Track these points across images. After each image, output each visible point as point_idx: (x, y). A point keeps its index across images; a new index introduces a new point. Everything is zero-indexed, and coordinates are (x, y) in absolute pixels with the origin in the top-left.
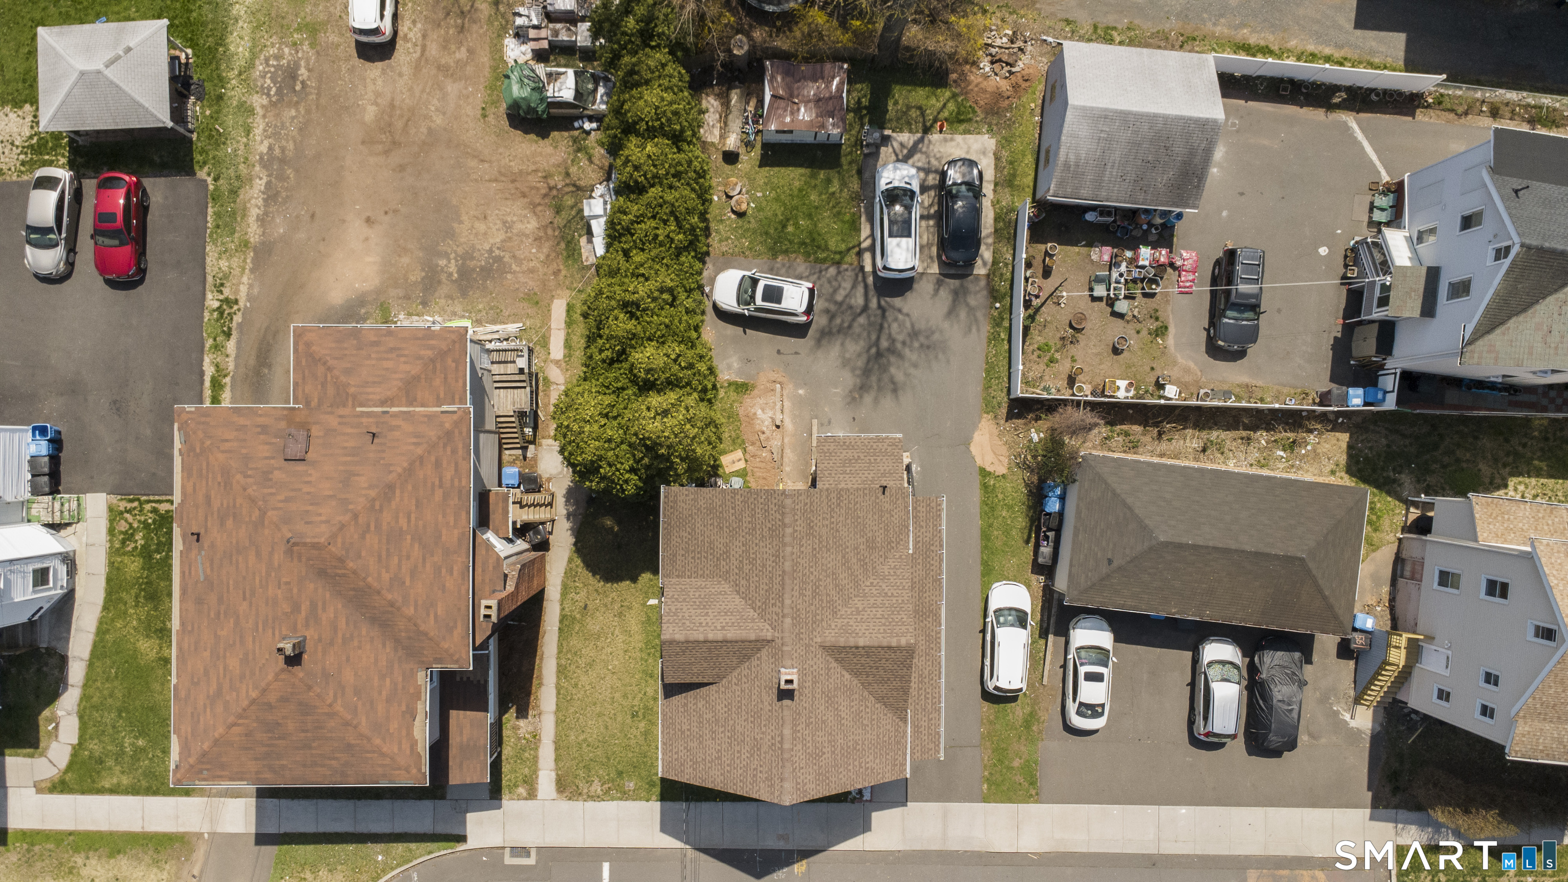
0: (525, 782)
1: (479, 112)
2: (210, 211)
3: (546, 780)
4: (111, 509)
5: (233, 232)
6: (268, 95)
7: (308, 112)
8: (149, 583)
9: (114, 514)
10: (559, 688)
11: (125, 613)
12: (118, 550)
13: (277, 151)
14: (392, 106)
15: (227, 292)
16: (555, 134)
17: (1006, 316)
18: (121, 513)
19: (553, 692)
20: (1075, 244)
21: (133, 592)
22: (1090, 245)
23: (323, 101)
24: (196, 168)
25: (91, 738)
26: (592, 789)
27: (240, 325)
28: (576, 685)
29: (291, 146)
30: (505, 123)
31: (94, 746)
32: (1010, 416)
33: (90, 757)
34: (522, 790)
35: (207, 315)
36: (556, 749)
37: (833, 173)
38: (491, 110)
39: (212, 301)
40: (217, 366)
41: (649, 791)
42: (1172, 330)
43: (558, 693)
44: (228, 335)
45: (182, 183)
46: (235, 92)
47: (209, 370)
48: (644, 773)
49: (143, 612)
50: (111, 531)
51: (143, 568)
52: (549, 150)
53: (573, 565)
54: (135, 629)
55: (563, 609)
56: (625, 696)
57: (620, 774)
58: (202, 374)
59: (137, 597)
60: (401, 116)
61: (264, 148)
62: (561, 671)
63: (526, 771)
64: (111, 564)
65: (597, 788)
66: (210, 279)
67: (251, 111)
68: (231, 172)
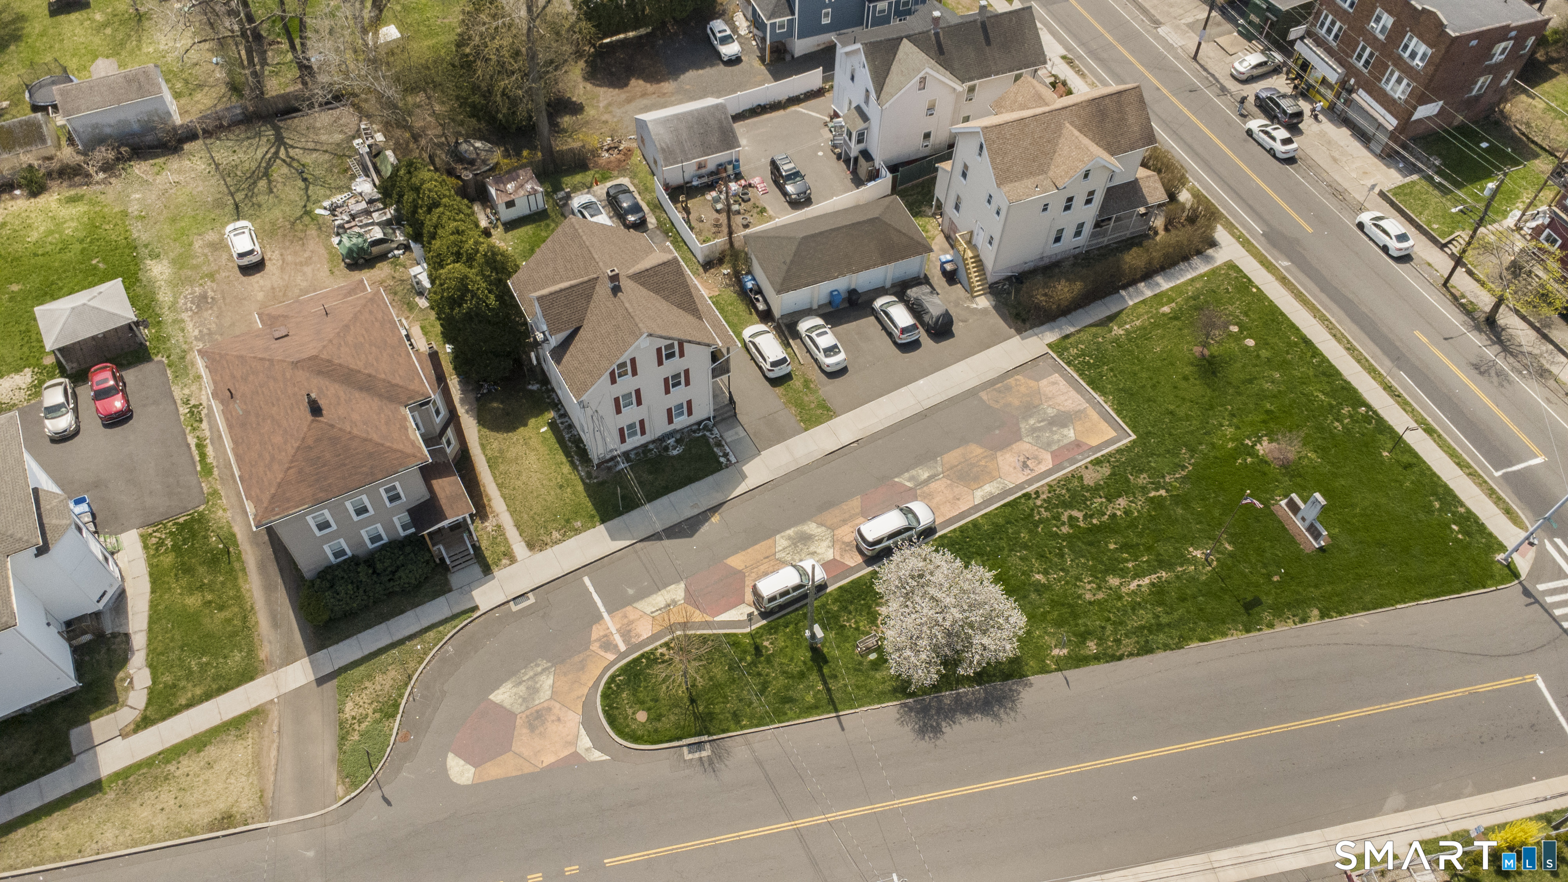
0: (505, 555)
1: (328, 273)
2: (169, 372)
3: (519, 548)
4: (142, 536)
5: (188, 375)
6: (191, 310)
7: (220, 308)
8: (183, 564)
9: (144, 538)
10: (504, 497)
11: (170, 589)
12: (154, 555)
13: (205, 331)
14: (273, 288)
15: (192, 402)
16: (379, 265)
17: (677, 236)
18: (151, 534)
19: (502, 500)
20: (696, 197)
21: (172, 574)
22: (703, 195)
23: (228, 301)
24: (153, 357)
25: (163, 674)
26: (554, 537)
27: (206, 415)
28: (514, 489)
29: (214, 326)
30: (347, 271)
31: (168, 678)
32: (706, 270)
33: (165, 688)
34: (505, 561)
35: (182, 418)
36: (518, 529)
37: (548, 222)
38: (335, 270)
39: (184, 410)
40: (198, 437)
41: (592, 521)
42: (768, 208)
43: (505, 498)
44: (201, 421)
45: (146, 368)
46: (168, 316)
47: (192, 441)
48: (584, 514)
49: (184, 582)
50: (146, 547)
51: (177, 557)
52: (379, 272)
53: (482, 433)
54: (180, 594)
55: (486, 456)
56: (550, 480)
57: (568, 521)
58: (188, 445)
59: (176, 575)
60: (280, 291)
61: (196, 333)
62: (500, 486)
63: (503, 549)
64: (151, 566)
65: (556, 535)
66: (179, 402)
67: (183, 321)
68: (178, 350)
